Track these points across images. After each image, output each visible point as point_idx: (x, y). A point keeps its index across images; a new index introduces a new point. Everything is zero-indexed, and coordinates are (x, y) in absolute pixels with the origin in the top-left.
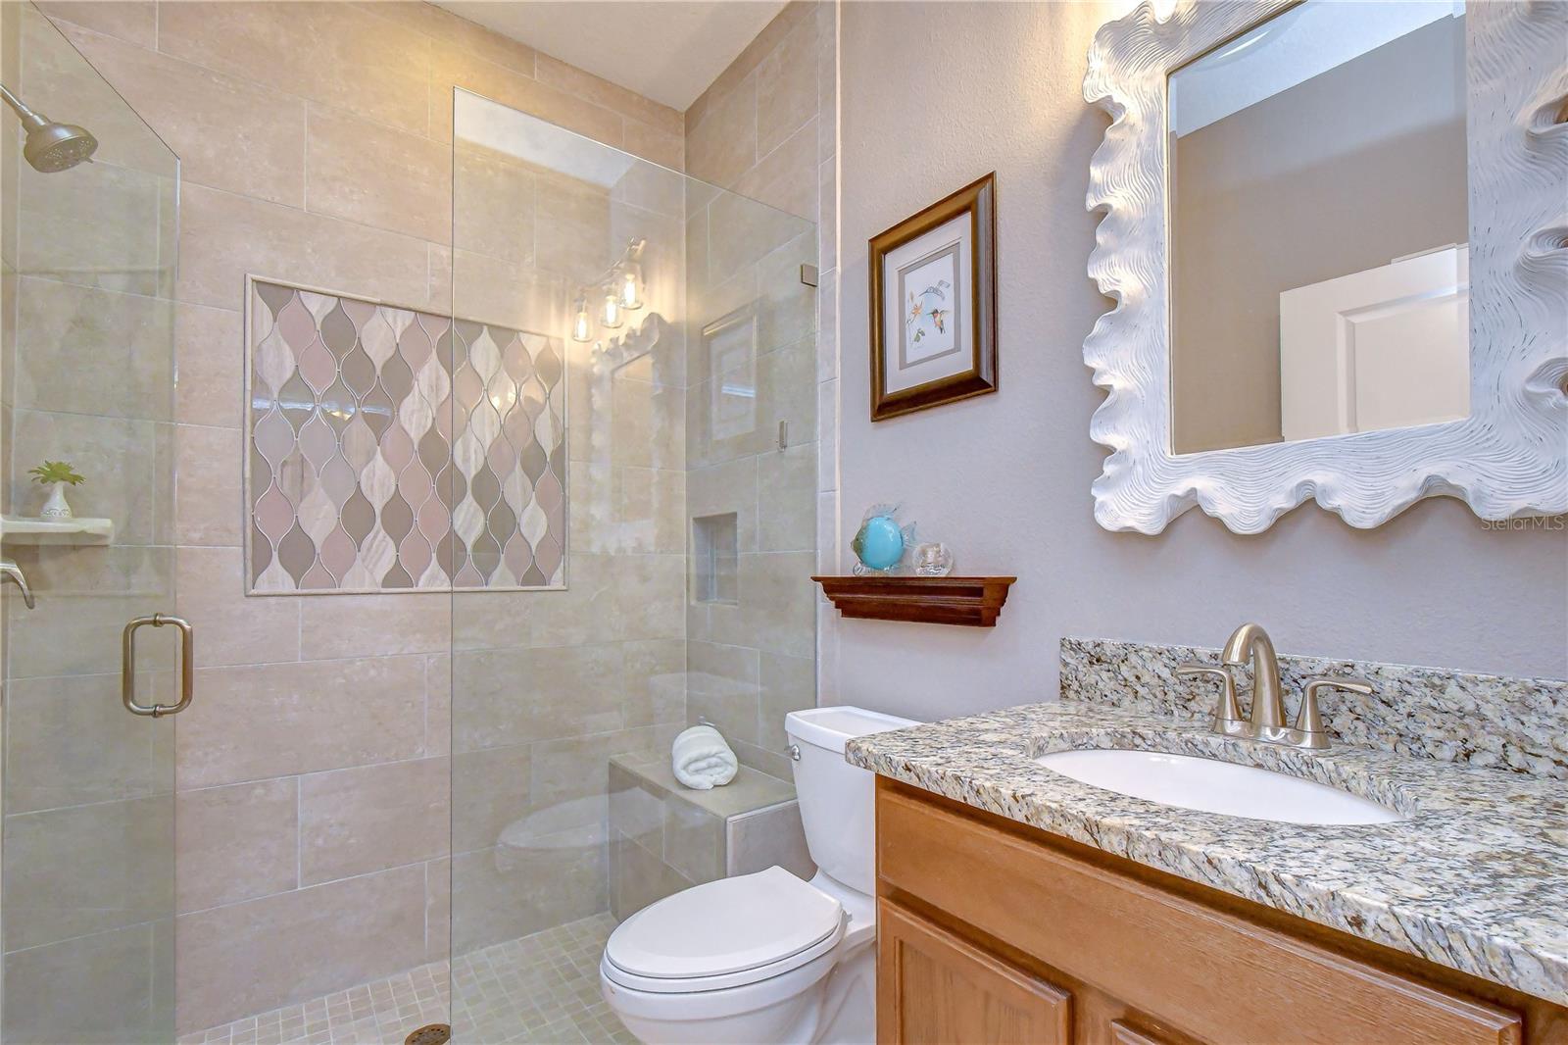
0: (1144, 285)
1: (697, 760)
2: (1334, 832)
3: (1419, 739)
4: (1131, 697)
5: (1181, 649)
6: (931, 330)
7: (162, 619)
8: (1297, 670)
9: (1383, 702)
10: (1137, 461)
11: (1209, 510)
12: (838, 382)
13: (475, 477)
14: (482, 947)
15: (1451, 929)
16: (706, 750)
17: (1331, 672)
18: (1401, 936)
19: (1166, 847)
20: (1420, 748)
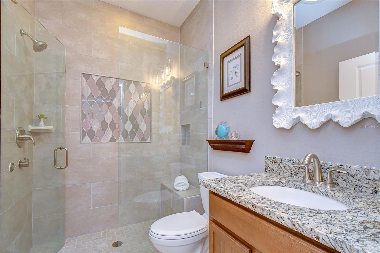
0: (287, 62)
1: (179, 184)
2: (321, 212)
3: (361, 187)
4: (282, 172)
5: (296, 160)
6: (235, 77)
7: (62, 148)
8: (327, 166)
9: (351, 176)
10: (285, 109)
11: (303, 122)
12: (213, 91)
13: (130, 116)
14: (131, 224)
15: (342, 242)
16: (181, 181)
17: (336, 167)
18: (329, 243)
19: (271, 212)
20: (362, 189)
